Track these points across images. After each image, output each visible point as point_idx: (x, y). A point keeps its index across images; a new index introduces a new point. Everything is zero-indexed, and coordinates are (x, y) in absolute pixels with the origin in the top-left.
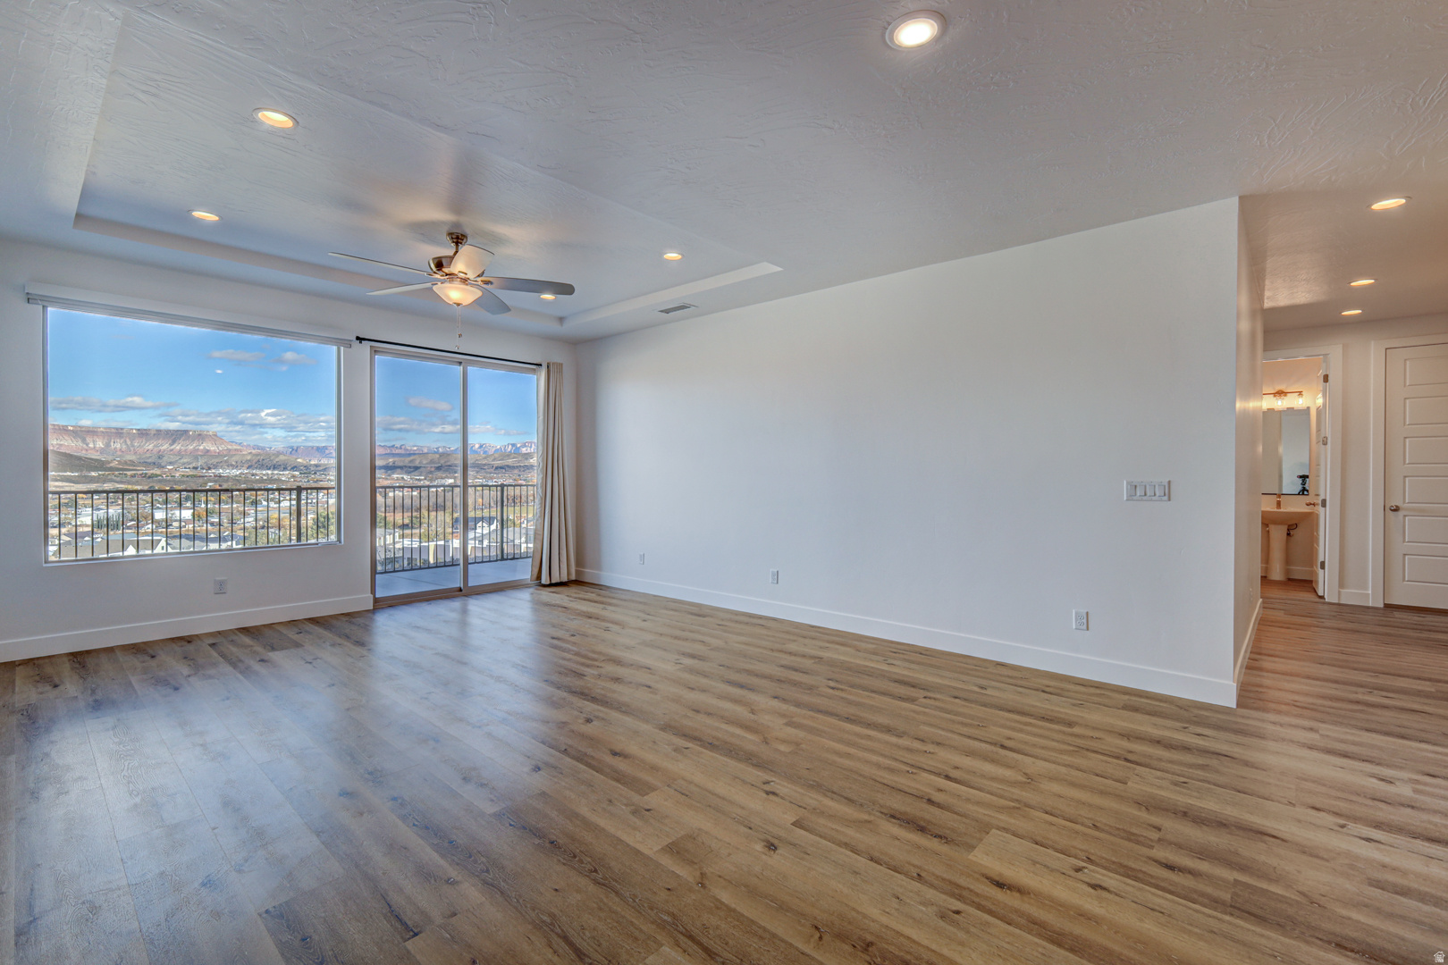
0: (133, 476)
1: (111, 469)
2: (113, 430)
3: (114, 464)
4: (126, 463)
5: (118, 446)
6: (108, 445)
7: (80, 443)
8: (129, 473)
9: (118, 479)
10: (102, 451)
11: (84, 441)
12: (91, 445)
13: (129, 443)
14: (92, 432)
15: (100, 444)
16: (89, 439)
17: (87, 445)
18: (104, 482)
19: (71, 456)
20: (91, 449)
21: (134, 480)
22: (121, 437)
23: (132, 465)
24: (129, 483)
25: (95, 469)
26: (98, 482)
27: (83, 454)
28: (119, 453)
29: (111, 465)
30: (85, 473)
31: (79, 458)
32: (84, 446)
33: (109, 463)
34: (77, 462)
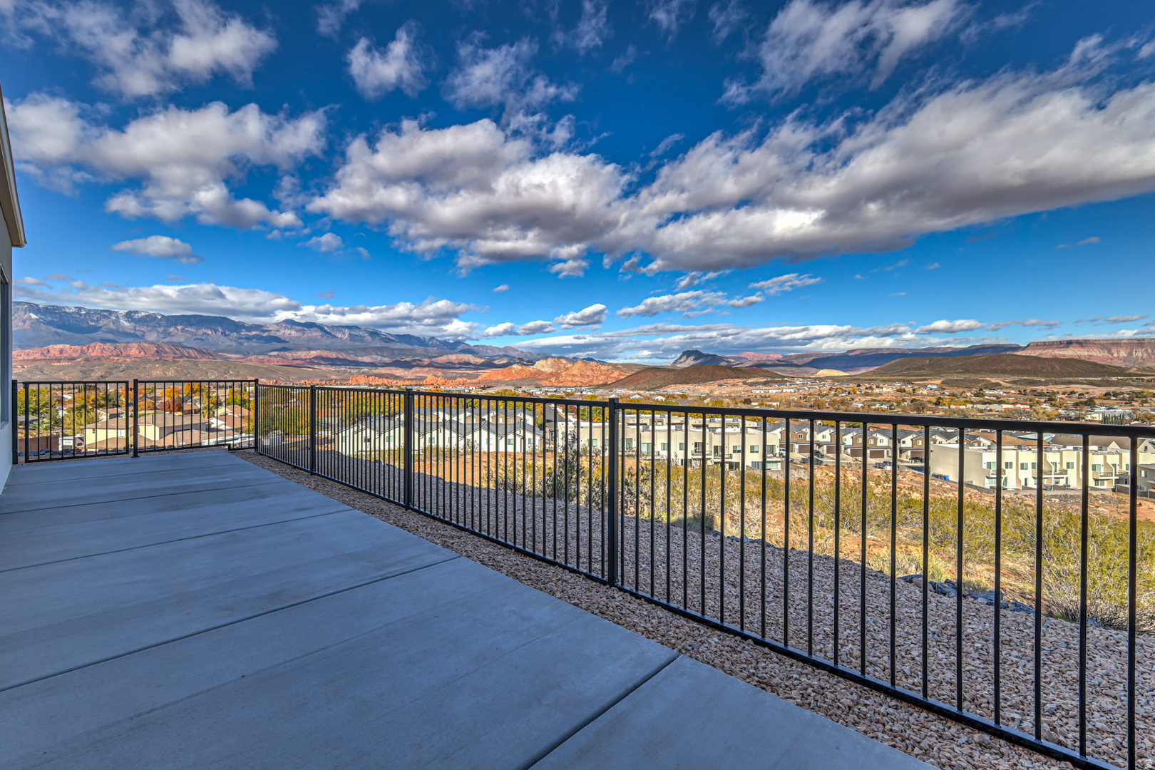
0: (1148, 381)
1: (1130, 375)
2: (1135, 341)
3: (1133, 371)
4: (1144, 369)
5: (1140, 355)
6: (1130, 354)
7: (1106, 354)
8: (1146, 378)
9: (1135, 384)
10: (1125, 360)
11: (1109, 351)
12: (1116, 355)
13: (1150, 351)
14: (1117, 344)
15: (1123, 354)
16: (1113, 350)
17: (1112, 355)
18: (1123, 385)
19: (1096, 364)
20: (1116, 358)
21: (1150, 384)
22: (1142, 347)
23: (1147, 371)
24: (1145, 387)
25: (1116, 375)
26: (1117, 386)
27: (1107, 363)
28: (1140, 361)
29: (1131, 371)
30: (1107, 378)
31: (1103, 366)
32: (1110, 356)
33: (1129, 369)
34: (1101, 369)
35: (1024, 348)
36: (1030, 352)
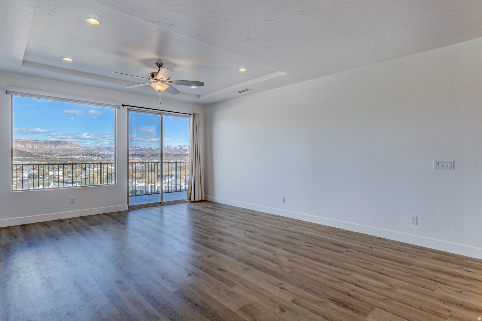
0: (42, 158)
1: (34, 156)
2: (35, 141)
4: (39, 153)
5: (37, 147)
6: (33, 147)
7: (23, 146)
8: (40, 157)
9: (37, 160)
10: (31, 149)
11: (25, 145)
12: (27, 147)
13: (40, 146)
14: (28, 142)
15: (30, 147)
16: (26, 145)
17: (26, 147)
18: (32, 161)
19: (21, 151)
20: (27, 148)
21: (42, 160)
22: (37, 144)
24: (40, 161)
25: (29, 156)
26: (29, 161)
27: (24, 150)
28: (37, 150)
29: (34, 154)
30: (25, 157)
31: (23, 152)
32: (25, 147)
33: (34, 153)
34: (23, 153)
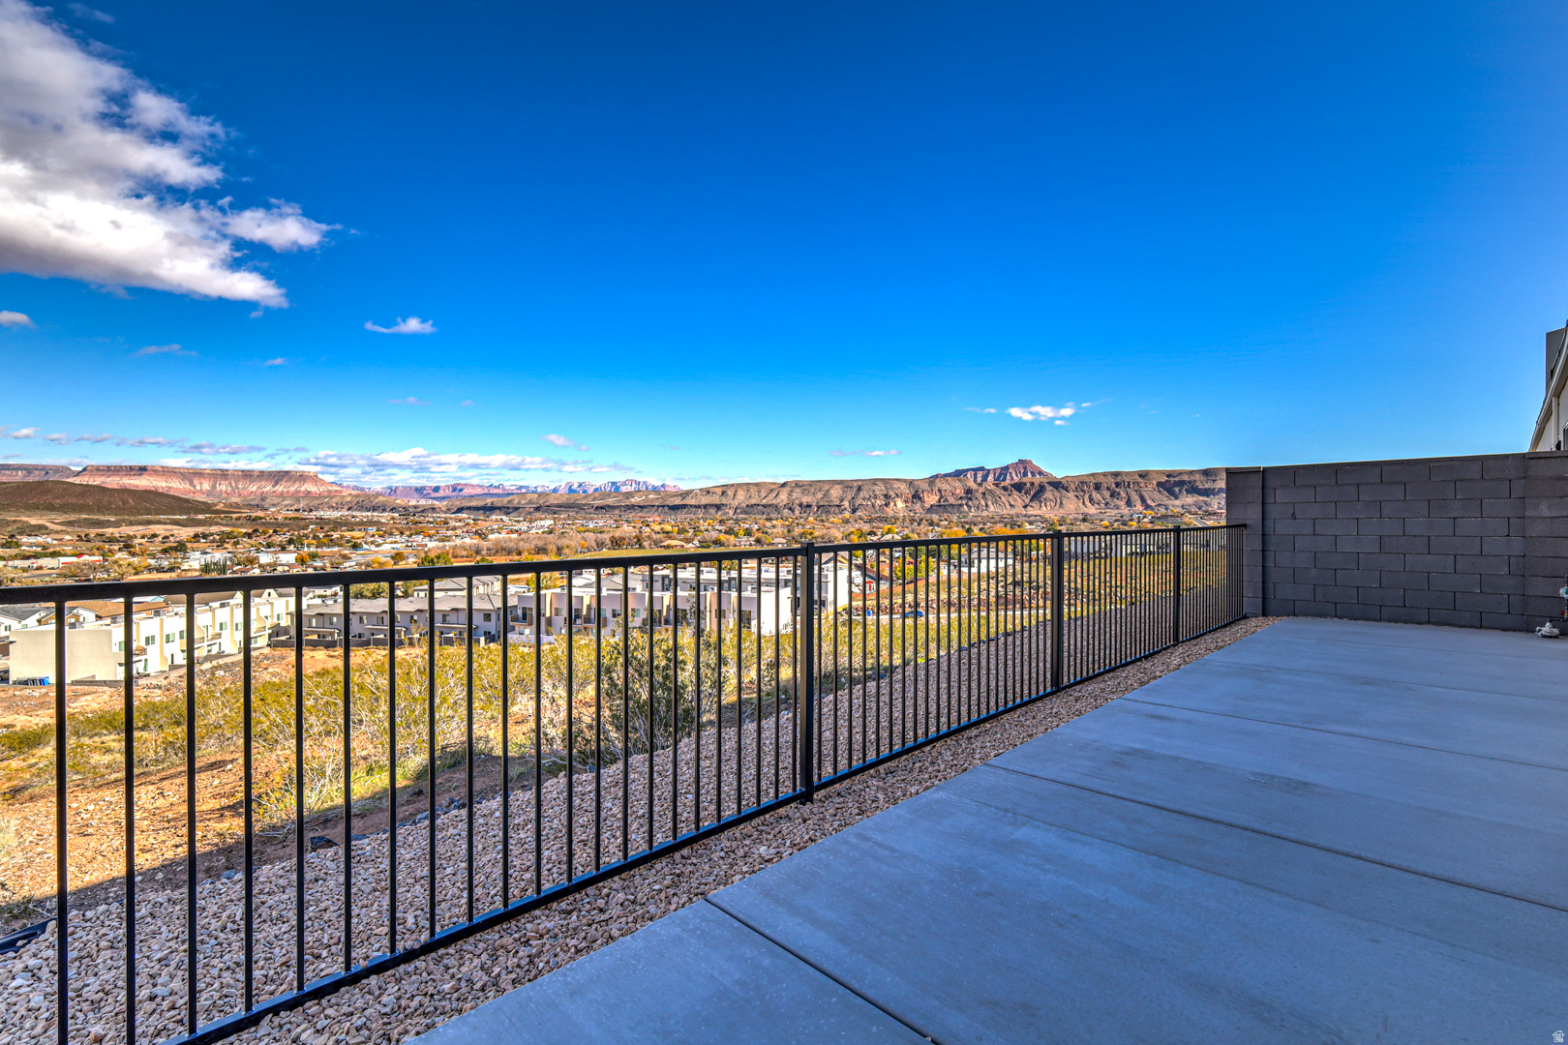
0: (238, 519)
1: (217, 512)
2: (219, 472)
3: (220, 507)
4: (231, 505)
5: (224, 488)
6: (214, 487)
7: (187, 486)
8: (234, 516)
9: (224, 522)
10: (208, 493)
11: (191, 483)
12: (198, 488)
13: (234, 485)
14: (199, 474)
15: (206, 486)
16: (196, 482)
17: (194, 487)
18: (211, 525)
19: (180, 498)
20: (198, 491)
21: (239, 522)
22: (226, 479)
23: (234, 508)
24: (234, 526)
25: (202, 512)
26: (204, 525)
27: (190, 496)
28: (224, 495)
29: (218, 507)
30: (193, 516)
31: (187, 501)
32: (192, 488)
33: (215, 505)
34: (185, 505)
35: (78, 474)
36: (86, 479)
